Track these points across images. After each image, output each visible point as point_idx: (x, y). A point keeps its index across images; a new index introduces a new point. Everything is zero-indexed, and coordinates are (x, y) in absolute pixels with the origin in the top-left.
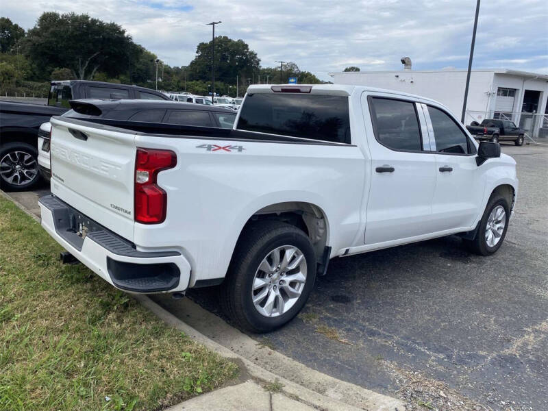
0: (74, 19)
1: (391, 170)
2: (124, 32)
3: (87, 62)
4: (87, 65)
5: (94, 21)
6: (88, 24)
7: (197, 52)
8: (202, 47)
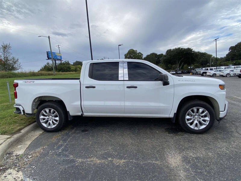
0: (176, 49)
1: (94, 87)
2: (192, 50)
3: (180, 62)
4: (179, 63)
5: (182, 49)
6: (180, 50)
7: (229, 50)
8: (232, 48)
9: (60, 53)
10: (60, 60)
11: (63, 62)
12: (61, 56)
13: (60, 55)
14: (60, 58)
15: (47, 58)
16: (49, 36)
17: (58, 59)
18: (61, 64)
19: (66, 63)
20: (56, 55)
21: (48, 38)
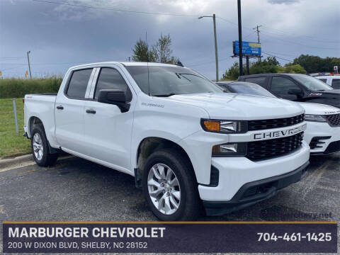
9: (259, 43)
10: (259, 56)
11: (262, 59)
12: (260, 49)
13: (258, 46)
14: (257, 52)
15: (233, 55)
16: (214, 15)
17: (253, 55)
18: (259, 64)
19: (270, 60)
20: (250, 48)
21: (212, 18)
